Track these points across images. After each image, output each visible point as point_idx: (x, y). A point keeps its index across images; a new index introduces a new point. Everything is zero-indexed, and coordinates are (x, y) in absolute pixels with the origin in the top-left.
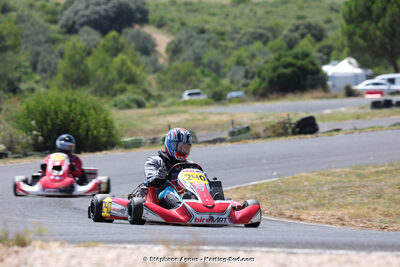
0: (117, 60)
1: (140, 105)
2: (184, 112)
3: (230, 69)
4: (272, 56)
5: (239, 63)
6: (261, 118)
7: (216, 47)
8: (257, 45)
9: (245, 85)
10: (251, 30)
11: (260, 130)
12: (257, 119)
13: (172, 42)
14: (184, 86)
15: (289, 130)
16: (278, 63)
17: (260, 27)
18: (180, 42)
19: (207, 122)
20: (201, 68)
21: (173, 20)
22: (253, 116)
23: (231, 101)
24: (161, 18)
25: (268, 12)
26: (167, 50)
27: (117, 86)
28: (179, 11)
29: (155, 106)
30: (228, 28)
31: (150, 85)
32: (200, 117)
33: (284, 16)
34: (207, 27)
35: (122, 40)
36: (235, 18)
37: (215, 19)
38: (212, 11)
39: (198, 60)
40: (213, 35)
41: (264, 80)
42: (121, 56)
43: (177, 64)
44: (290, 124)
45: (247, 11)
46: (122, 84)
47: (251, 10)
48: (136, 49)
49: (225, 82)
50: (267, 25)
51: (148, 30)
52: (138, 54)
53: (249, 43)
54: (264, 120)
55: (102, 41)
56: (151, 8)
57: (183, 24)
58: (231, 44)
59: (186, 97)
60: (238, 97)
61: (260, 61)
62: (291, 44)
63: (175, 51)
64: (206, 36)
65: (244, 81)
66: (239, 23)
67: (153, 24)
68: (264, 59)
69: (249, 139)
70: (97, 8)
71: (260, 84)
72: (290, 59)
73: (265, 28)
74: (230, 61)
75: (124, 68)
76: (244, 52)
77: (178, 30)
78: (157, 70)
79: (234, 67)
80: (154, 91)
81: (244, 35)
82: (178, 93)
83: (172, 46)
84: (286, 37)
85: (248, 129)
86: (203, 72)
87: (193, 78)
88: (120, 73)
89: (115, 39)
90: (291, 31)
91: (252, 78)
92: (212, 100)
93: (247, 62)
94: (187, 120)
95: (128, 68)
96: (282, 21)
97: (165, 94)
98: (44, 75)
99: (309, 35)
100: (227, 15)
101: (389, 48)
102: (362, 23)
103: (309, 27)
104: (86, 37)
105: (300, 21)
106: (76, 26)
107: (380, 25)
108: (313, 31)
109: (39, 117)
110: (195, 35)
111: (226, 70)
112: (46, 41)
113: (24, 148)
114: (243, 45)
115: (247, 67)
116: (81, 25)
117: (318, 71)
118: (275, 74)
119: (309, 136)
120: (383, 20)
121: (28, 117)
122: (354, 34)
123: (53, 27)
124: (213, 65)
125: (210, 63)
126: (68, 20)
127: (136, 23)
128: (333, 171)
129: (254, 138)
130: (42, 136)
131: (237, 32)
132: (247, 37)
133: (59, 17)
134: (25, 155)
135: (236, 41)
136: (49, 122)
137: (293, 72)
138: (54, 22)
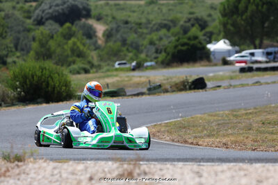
0: (70, 42)
1: (86, 71)
2: (116, 76)
3: (145, 47)
4: (173, 39)
5: (152, 43)
6: (168, 79)
7: (136, 32)
8: (163, 32)
9: (156, 58)
10: (159, 21)
11: (168, 87)
12: (164, 80)
13: (107, 30)
14: (115, 59)
15: (188, 87)
16: (177, 43)
17: (165, 20)
18: (112, 30)
19: (132, 82)
20: (127, 47)
21: (107, 16)
22: (162, 78)
23: (147, 68)
24: (100, 14)
25: (170, 10)
26: (104, 35)
27: (70, 59)
28: (111, 10)
29: (97, 72)
30: (144, 21)
31: (93, 58)
32: (126, 79)
33: (181, 13)
34: (129, 19)
35: (74, 28)
36: (148, 13)
37: (135, 14)
38: (133, 9)
39: (124, 42)
40: (133, 25)
41: (168, 54)
42: (73, 39)
43: (110, 44)
44: (188, 82)
45: (156, 9)
46: (74, 58)
47: (159, 9)
48: (83, 35)
49: (143, 56)
50: (170, 18)
51: (91, 22)
52: (85, 37)
53: (157, 30)
54: (170, 80)
55: (60, 30)
56: (92, 8)
57: (114, 18)
58: (145, 31)
59: (117, 65)
60: (151, 66)
61: (165, 42)
62: (185, 31)
63: (108, 35)
64: (129, 25)
65: (155, 55)
66: (151, 17)
67: (94, 18)
68: (168, 40)
69: (160, 92)
70: (57, 8)
71: (166, 57)
72: (185, 40)
73: (168, 20)
74: (146, 42)
75: (75, 47)
76: (154, 36)
77: (111, 22)
78: (97, 48)
79: (148, 46)
80: (96, 62)
81: (154, 25)
82: (111, 63)
83: (107, 32)
84: (182, 26)
85: (160, 86)
86: (127, 49)
87: (122, 54)
88: (73, 51)
89: (69, 28)
90: (185, 22)
91: (160, 53)
93: (157, 42)
94: (118, 81)
95: (78, 47)
96: (179, 15)
97: (103, 64)
98: (22, 52)
99: (197, 25)
100: (143, 12)
101: (250, 32)
102: (232, 16)
103: (197, 20)
104: (50, 27)
105: (191, 16)
106: (44, 20)
107: (244, 17)
108: (200, 22)
109: (21, 79)
110: (122, 25)
111: (143, 47)
112: (24, 31)
113: (12, 100)
114: (154, 31)
115: (156, 46)
116: (47, 19)
117: (204, 48)
118: (176, 51)
119: (201, 90)
120: (246, 14)
121: (15, 79)
122: (227, 23)
123: (28, 21)
124: (134, 45)
125: (132, 43)
126: (38, 16)
127: (83, 17)
128: (218, 113)
129: (164, 92)
130: (23, 91)
131: (150, 23)
132: (156, 26)
133: (32, 14)
134: (13, 105)
135: (149, 29)
136: (28, 83)
137: (188, 49)
138: (29, 18)
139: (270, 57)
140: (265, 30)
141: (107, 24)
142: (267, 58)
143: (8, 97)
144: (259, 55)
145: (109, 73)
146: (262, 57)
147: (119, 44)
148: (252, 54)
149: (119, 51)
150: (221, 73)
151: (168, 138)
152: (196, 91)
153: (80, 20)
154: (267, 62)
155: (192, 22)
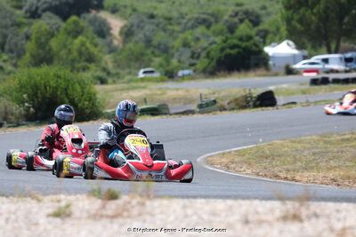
0: (77, 41)
1: (103, 82)
2: (144, 88)
3: (178, 50)
4: (218, 39)
5: (186, 45)
7: (165, 30)
8: (201, 29)
10: (196, 16)
11: (225, 103)
13: (125, 26)
14: (137, 65)
15: (251, 103)
16: (225, 45)
17: (204, 13)
18: (132, 26)
20: (152, 49)
21: (125, 7)
23: (183, 77)
24: (115, 5)
26: (121, 33)
27: (78, 65)
29: (114, 82)
30: (175, 14)
31: (106, 63)
32: (159, 92)
33: (224, 4)
34: (155, 12)
35: (82, 23)
36: (181, 4)
37: (163, 6)
39: (148, 42)
40: (161, 20)
41: (212, 59)
42: (80, 38)
43: (130, 45)
44: (251, 97)
48: (94, 32)
49: (174, 62)
50: (210, 11)
51: (104, 15)
52: (95, 36)
53: (193, 27)
55: (63, 25)
57: (134, 10)
58: (177, 28)
59: (141, 75)
60: (189, 75)
61: (204, 43)
62: (232, 29)
63: (128, 34)
64: (155, 21)
65: (190, 61)
66: (185, 9)
67: (107, 10)
68: (212, 41)
69: (216, 110)
71: (209, 63)
72: (235, 41)
73: (208, 14)
74: (177, 43)
75: (83, 49)
76: (189, 35)
77: (131, 15)
78: (112, 50)
79: (181, 49)
81: (189, 20)
82: (133, 71)
83: (126, 29)
84: (227, 21)
85: (215, 102)
86: (153, 53)
87: (146, 58)
88: (80, 53)
89: (76, 23)
90: (231, 16)
91: (198, 58)
92: (166, 78)
93: (192, 44)
94: (147, 95)
95: (87, 49)
96: (222, 7)
97: (121, 72)
98: (11, 55)
99: (247, 21)
100: (174, 3)
101: (323, 31)
102: (299, 9)
103: (247, 13)
104: (48, 21)
105: (239, 8)
106: (39, 11)
107: (315, 11)
108: (250, 17)
109: (30, 91)
110: (145, 19)
111: (174, 51)
112: (12, 25)
113: (17, 118)
114: (189, 28)
115: (192, 49)
116: (44, 11)
117: (261, 52)
118: (223, 55)
119: (270, 108)
120: (318, 6)
121: (21, 91)
122: (292, 19)
123: (18, 12)
124: (162, 47)
125: (159, 44)
126: (31, 6)
127: (93, 8)
128: (303, 138)
129: (221, 110)
130: (33, 107)
131: (183, 18)
132: (192, 22)
133: (23, 3)
134: (18, 125)
135: (183, 26)
136: (39, 95)
137: (239, 53)
138: (20, 8)
139: (349, 64)
140: (344, 27)
141: (126, 19)
142: (347, 66)
143: (12, 114)
144: (335, 62)
145: (134, 84)
146: (339, 64)
147: (142, 45)
148: (326, 61)
149: (142, 54)
150: (285, 86)
151: (249, 171)
152: (264, 108)
153: (89, 12)
154: (346, 72)
155: (239, 17)
